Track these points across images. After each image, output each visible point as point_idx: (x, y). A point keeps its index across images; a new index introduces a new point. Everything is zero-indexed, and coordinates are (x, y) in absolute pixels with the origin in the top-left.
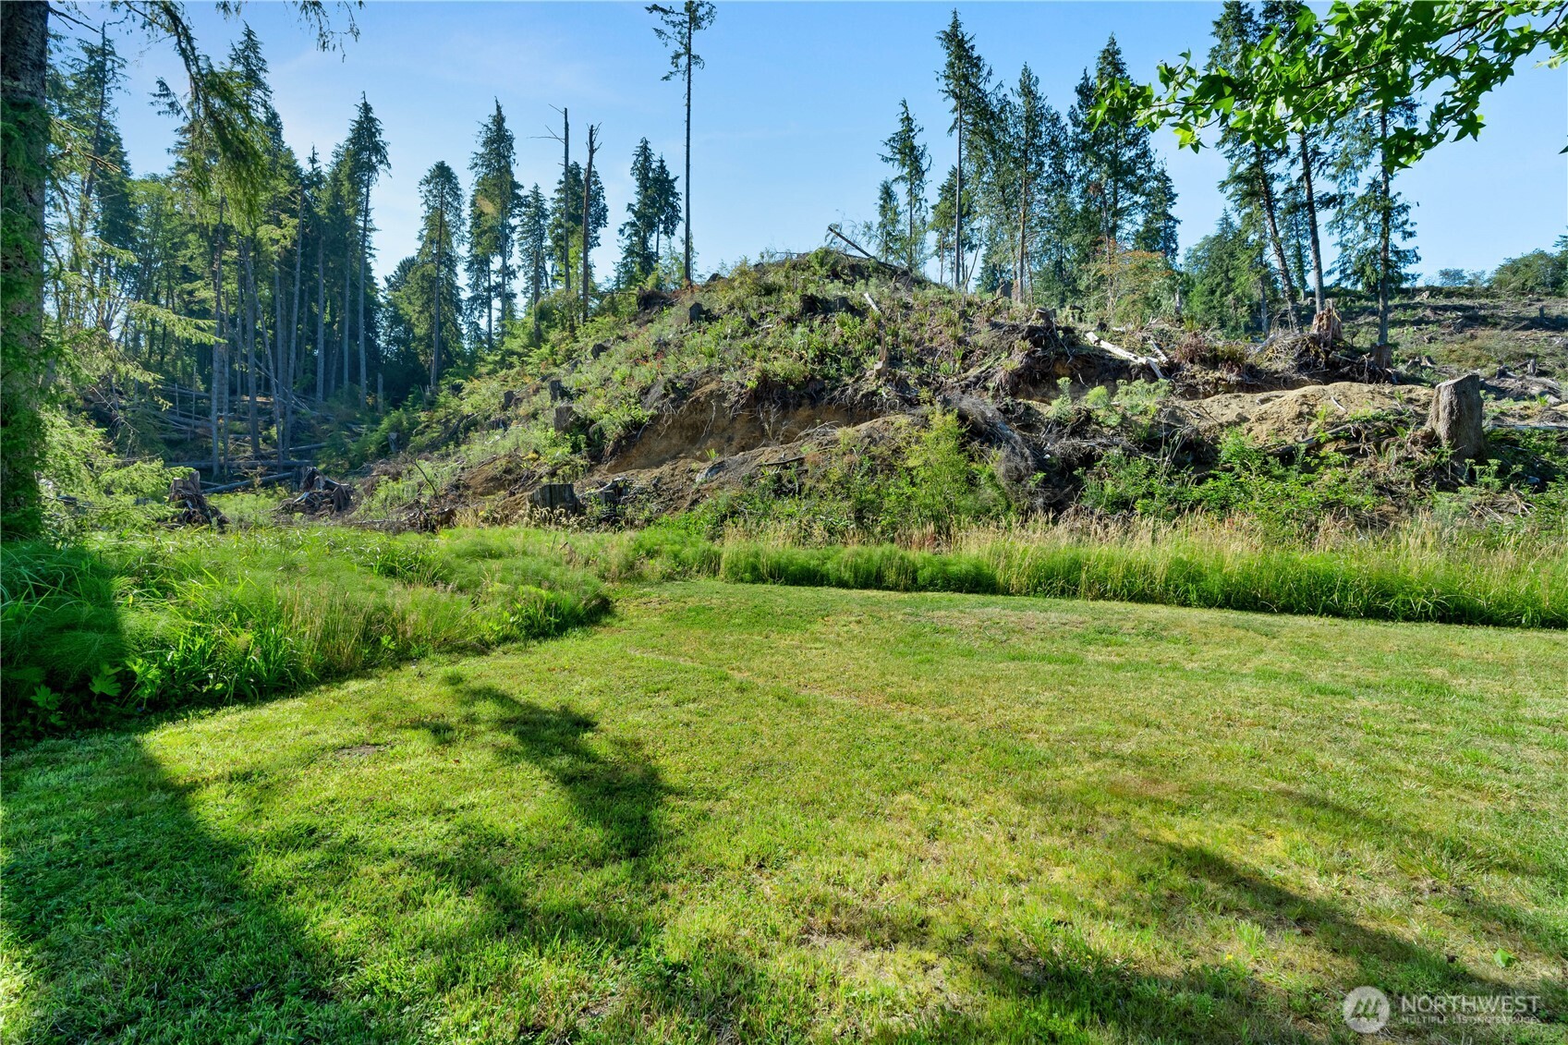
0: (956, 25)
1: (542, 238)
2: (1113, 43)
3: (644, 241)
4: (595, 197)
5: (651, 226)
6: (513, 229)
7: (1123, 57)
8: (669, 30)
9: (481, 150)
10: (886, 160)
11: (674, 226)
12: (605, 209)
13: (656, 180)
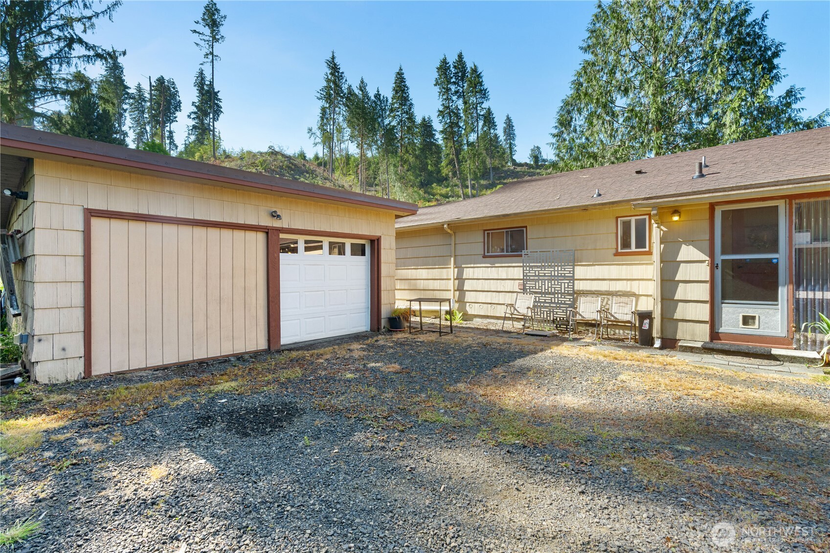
0: (333, 58)
1: (143, 112)
2: (401, 69)
3: (202, 121)
4: (174, 95)
5: (206, 114)
6: (125, 111)
7: (405, 76)
8: (202, 43)
9: (104, 73)
10: (319, 99)
11: (219, 115)
12: (180, 102)
13: (208, 91)
